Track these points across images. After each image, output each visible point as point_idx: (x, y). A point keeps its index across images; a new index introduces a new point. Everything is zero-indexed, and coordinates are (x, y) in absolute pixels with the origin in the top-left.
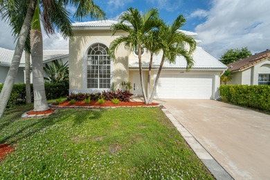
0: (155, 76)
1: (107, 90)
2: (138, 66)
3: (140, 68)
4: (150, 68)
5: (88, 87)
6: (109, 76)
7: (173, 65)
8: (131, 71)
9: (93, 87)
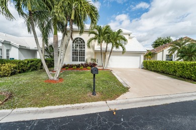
0: (109, 55)
1: (83, 63)
2: (100, 50)
3: (101, 51)
4: (106, 51)
5: (73, 61)
6: (84, 55)
7: (118, 50)
8: (96, 52)
9: (75, 61)
